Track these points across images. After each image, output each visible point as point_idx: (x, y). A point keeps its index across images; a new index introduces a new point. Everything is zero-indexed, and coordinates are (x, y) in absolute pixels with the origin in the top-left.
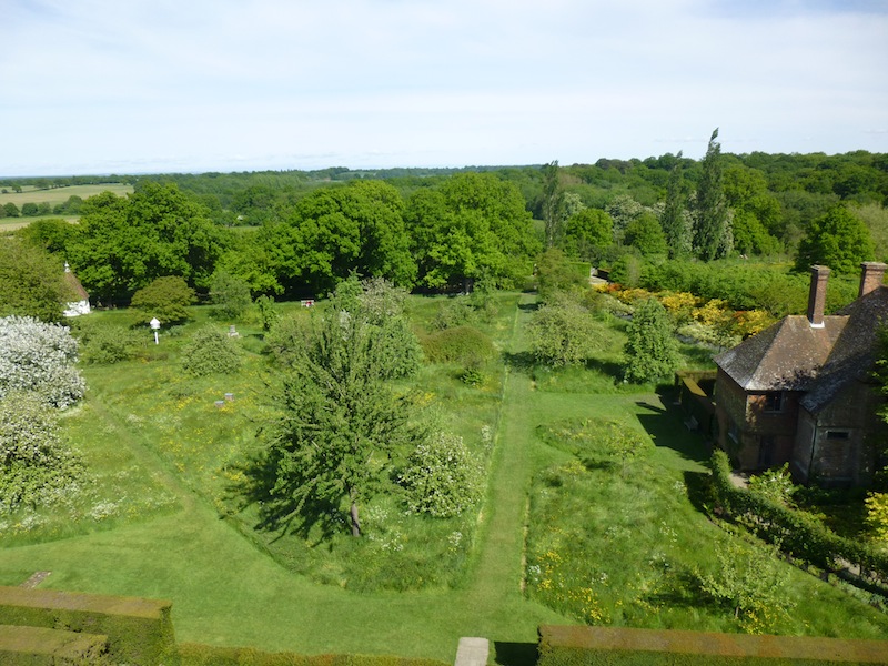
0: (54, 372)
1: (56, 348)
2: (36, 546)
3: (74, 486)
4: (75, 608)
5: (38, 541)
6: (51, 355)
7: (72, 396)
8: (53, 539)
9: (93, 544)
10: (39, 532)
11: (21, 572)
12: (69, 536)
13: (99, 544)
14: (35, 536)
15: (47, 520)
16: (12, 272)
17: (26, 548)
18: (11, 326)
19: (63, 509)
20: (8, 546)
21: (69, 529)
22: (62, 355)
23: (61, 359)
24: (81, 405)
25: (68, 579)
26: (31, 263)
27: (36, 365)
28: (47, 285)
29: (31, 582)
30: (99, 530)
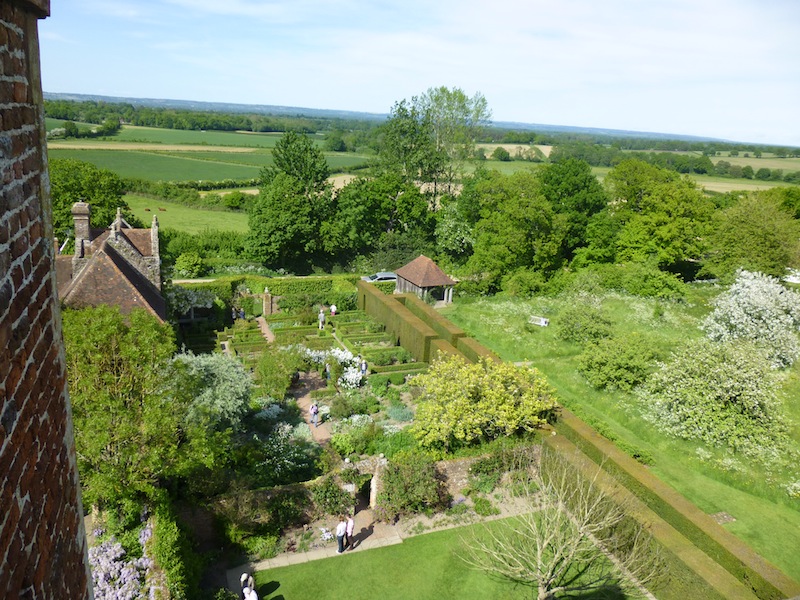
0: (777, 334)
1: (787, 312)
2: (728, 487)
3: (775, 452)
4: (769, 580)
5: (731, 483)
6: (782, 317)
7: (784, 361)
8: (743, 489)
9: (780, 516)
10: (733, 477)
11: (711, 504)
12: (758, 494)
13: (786, 520)
14: (729, 478)
15: (744, 470)
16: (759, 231)
17: (719, 484)
18: (756, 281)
19: (759, 467)
20: (704, 474)
21: (759, 488)
22: (791, 321)
23: (788, 324)
24: (788, 371)
25: (751, 536)
26: (779, 227)
27: (764, 322)
28: (785, 249)
29: (719, 518)
30: (789, 505)
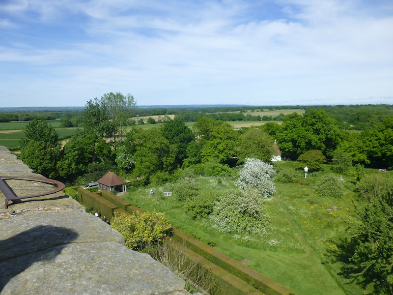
0: (264, 182)
1: (267, 173)
2: (247, 248)
3: (264, 230)
4: (257, 279)
5: (248, 246)
6: (265, 175)
7: (269, 193)
8: (253, 248)
9: (267, 255)
10: (249, 243)
11: (241, 257)
12: (259, 249)
13: (269, 256)
14: (248, 245)
15: (253, 239)
16: (256, 142)
17: (244, 248)
18: (253, 162)
19: (259, 237)
20: (238, 245)
21: (259, 246)
22: (268, 176)
23: (268, 178)
24: (272, 197)
25: (256, 266)
26: (263, 139)
27: (259, 178)
28: (267, 148)
29: (244, 262)
30: (271, 250)
